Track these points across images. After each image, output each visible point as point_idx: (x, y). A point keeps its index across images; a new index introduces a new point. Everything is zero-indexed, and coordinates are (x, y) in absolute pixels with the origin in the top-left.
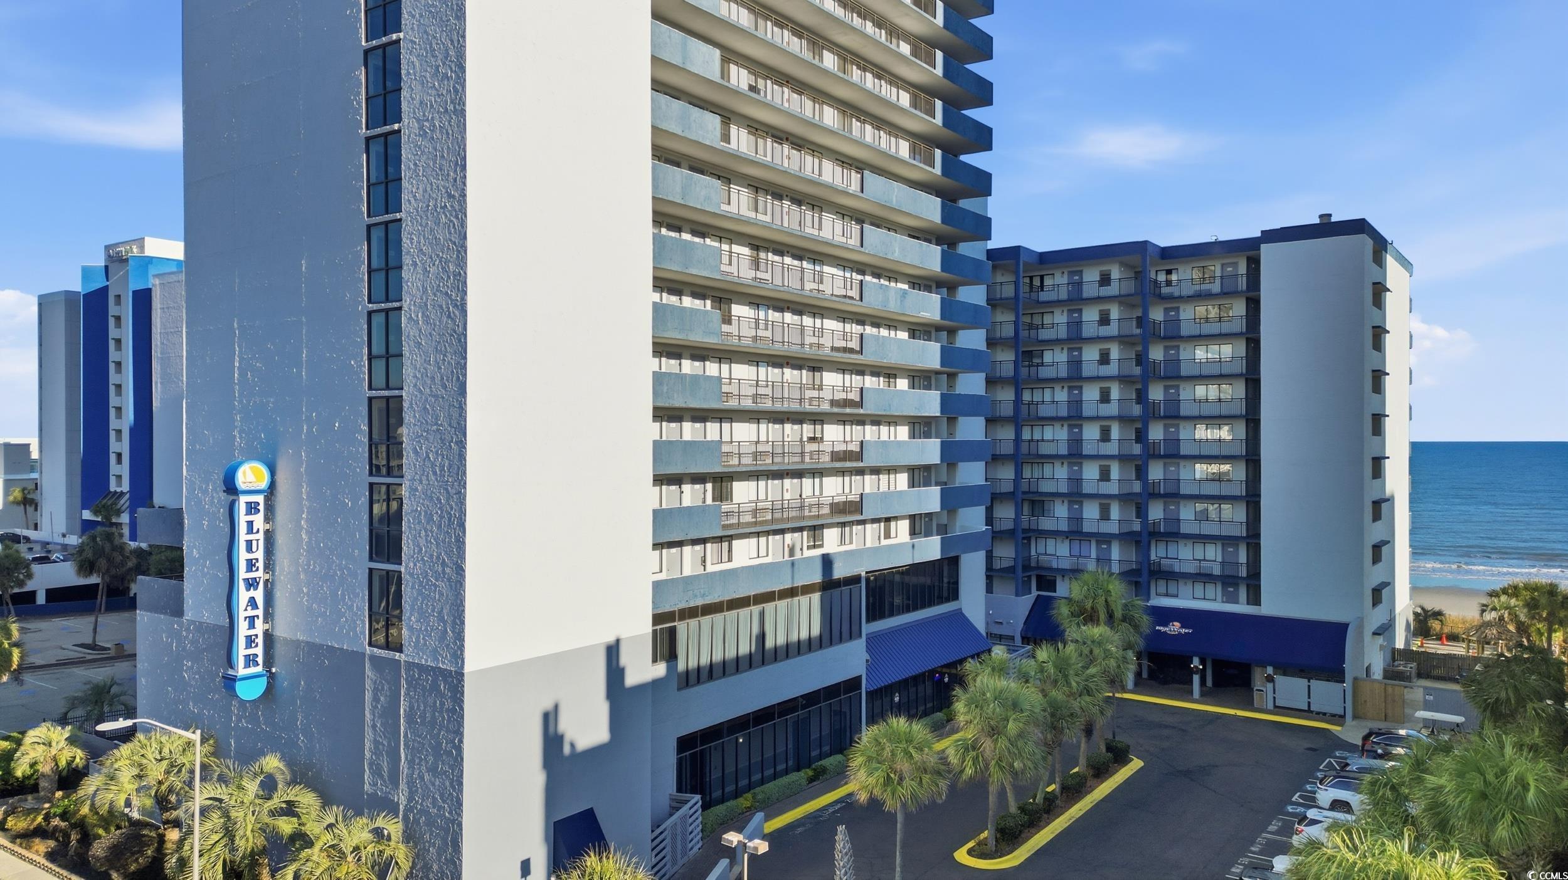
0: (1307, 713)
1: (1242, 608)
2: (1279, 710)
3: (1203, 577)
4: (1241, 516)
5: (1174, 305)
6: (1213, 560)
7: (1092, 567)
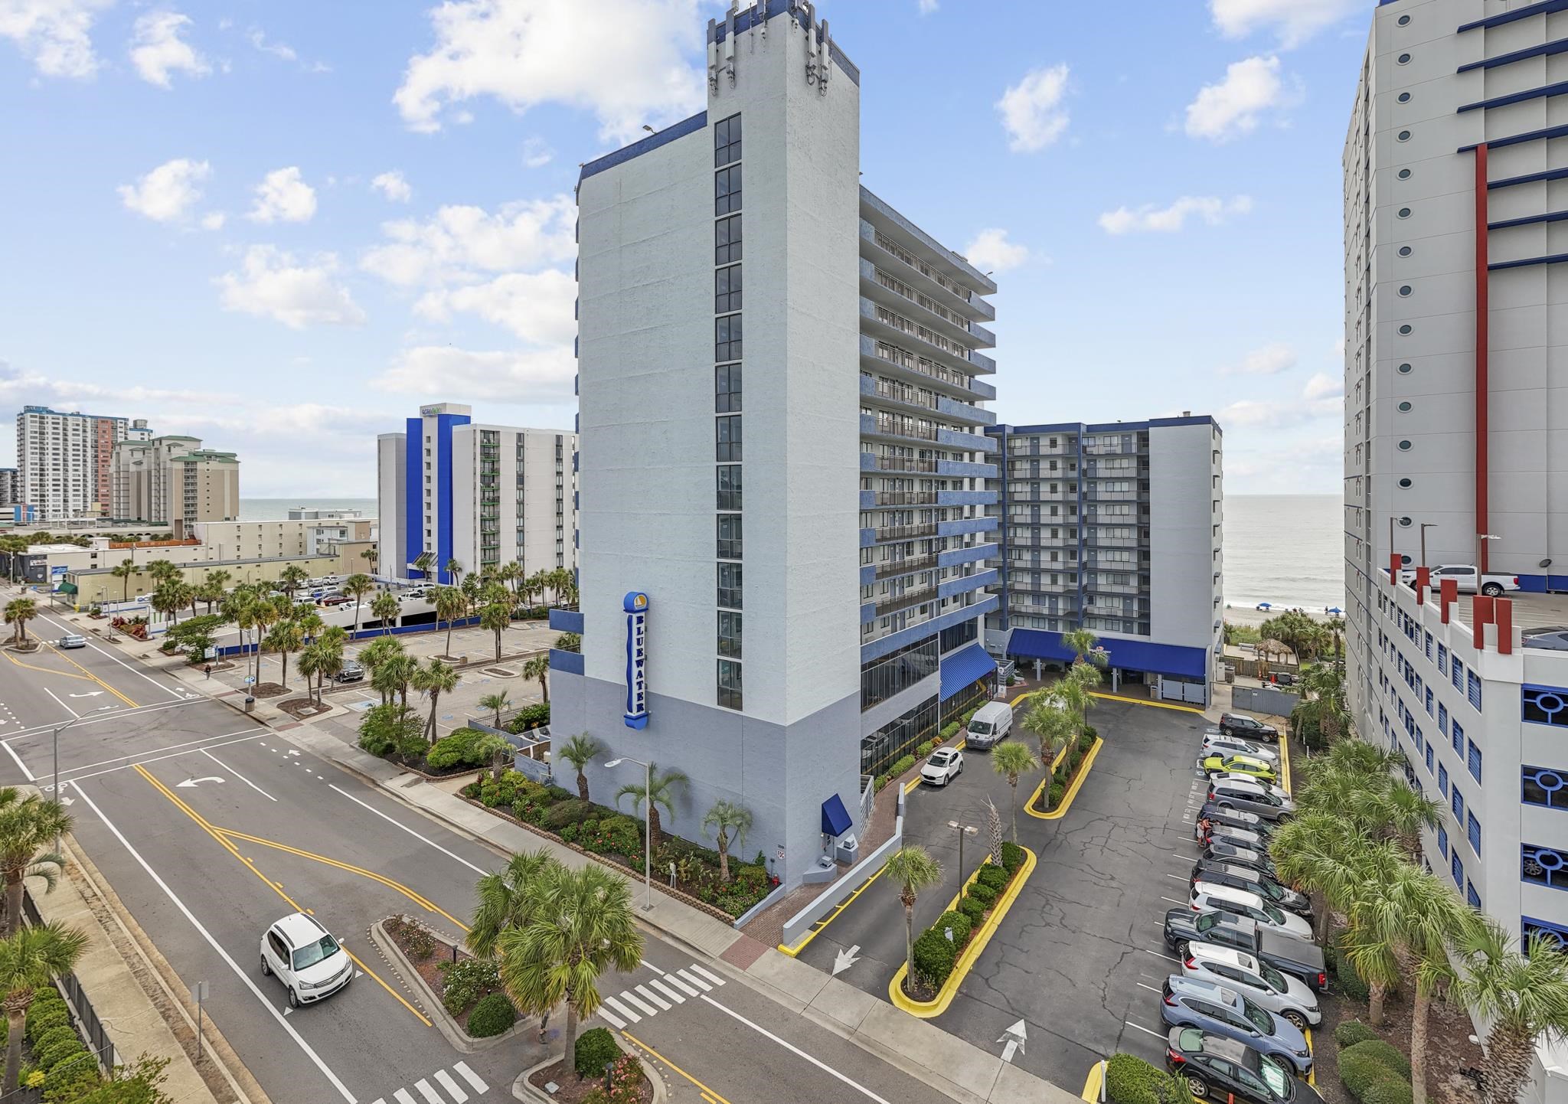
0: (1182, 702)
1: (1138, 638)
2: (1166, 700)
3: (1112, 618)
4: (1134, 581)
5: (1093, 459)
6: (1118, 607)
7: (1046, 611)
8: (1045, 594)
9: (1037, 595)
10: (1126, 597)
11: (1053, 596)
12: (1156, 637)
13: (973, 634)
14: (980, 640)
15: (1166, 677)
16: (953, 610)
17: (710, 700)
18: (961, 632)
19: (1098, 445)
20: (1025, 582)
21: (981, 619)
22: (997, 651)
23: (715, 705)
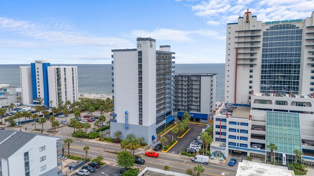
0: (204, 123)
1: (199, 113)
2: (202, 123)
3: (195, 109)
4: (199, 103)
5: (192, 81)
6: (196, 108)
7: (184, 108)
8: (184, 105)
9: (182, 105)
10: (197, 106)
11: (185, 106)
12: (201, 113)
13: (171, 113)
14: (172, 114)
15: (202, 119)
16: (168, 110)
17: (138, 124)
18: (169, 113)
19: (193, 78)
20: (180, 103)
21: (172, 111)
22: (175, 116)
23: (138, 125)
